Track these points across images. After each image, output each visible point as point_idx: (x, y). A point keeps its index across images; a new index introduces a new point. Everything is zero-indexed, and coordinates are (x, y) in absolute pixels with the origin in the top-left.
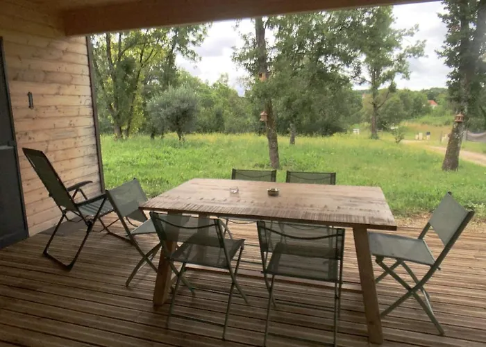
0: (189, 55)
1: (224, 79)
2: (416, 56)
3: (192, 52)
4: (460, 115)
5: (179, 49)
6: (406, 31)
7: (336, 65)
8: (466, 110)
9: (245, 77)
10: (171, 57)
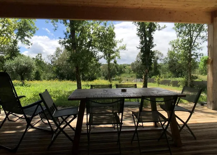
0: (26, 42)
1: (40, 56)
2: (123, 50)
3: (27, 41)
4: (146, 70)
5: (20, 39)
6: (119, 41)
7: (96, 51)
8: (148, 68)
9: (51, 55)
10: (15, 42)
